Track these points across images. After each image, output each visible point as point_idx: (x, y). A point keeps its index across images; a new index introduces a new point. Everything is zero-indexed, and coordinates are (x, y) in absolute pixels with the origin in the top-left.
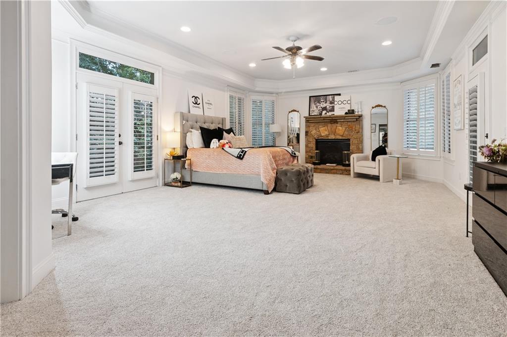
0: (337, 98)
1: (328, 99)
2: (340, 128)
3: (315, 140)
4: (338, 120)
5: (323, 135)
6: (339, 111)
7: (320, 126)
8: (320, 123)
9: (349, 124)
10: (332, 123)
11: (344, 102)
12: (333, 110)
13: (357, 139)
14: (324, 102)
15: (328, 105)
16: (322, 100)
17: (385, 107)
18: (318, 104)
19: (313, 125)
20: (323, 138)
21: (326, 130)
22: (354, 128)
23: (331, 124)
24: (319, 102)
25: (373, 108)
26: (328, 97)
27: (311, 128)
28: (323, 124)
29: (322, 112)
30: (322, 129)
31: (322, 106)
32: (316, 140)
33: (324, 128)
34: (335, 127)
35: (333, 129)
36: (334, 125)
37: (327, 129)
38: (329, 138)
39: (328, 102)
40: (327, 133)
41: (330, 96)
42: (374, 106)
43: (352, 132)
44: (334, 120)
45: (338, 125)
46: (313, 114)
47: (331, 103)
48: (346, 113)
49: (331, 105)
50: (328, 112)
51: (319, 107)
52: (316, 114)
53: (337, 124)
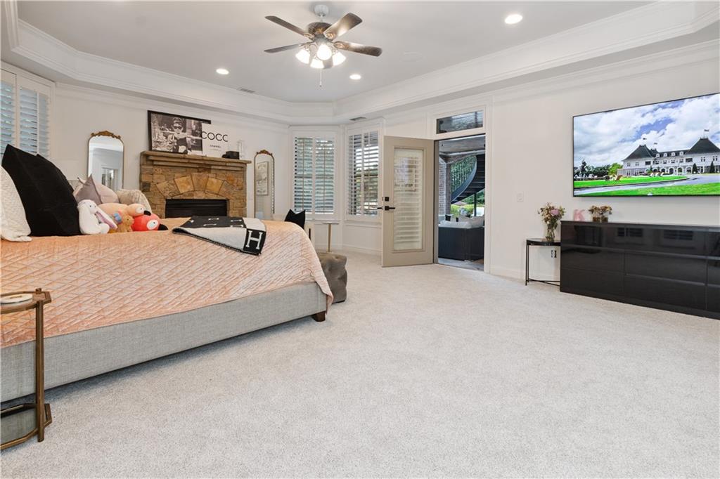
0: (205, 126)
1: (187, 125)
2: (214, 180)
3: (165, 202)
4: (212, 167)
5: (182, 191)
6: (212, 150)
7: (177, 175)
8: (177, 169)
9: (229, 174)
10: (200, 170)
11: (219, 137)
12: (199, 146)
13: (239, 199)
14: (180, 128)
15: (188, 136)
16: (177, 125)
17: (271, 155)
18: (168, 131)
19: (159, 170)
20: (182, 197)
21: (189, 183)
22: (236, 181)
23: (199, 172)
24: (170, 126)
25: (258, 153)
26: (187, 120)
27: (156, 176)
28: (183, 170)
29: (178, 148)
30: (181, 180)
31: (176, 135)
32: (167, 200)
33: (185, 178)
34: (205, 178)
35: (201, 180)
36: (204, 175)
37: (190, 180)
38: (195, 198)
39: (189, 131)
40: (190, 188)
41: (193, 121)
42: (259, 151)
43: (232, 188)
44: (205, 166)
45: (210, 175)
46: (158, 149)
47: (194, 134)
48: (224, 156)
49: (195, 138)
50: (190, 150)
51: (170, 136)
52: (165, 149)
53: (210, 172)
